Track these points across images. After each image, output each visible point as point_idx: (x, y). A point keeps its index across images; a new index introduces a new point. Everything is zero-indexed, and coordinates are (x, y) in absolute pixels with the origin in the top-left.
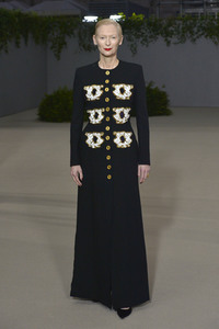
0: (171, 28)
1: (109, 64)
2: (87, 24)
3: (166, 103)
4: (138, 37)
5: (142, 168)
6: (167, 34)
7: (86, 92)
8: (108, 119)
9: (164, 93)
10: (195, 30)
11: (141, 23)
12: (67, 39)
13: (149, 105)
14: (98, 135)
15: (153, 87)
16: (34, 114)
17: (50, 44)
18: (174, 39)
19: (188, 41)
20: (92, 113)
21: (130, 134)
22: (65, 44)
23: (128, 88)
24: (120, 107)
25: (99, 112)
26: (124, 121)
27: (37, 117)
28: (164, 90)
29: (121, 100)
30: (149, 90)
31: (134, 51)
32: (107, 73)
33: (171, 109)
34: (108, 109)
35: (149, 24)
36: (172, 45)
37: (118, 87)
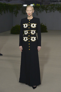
0: (47, 8)
1: (30, 18)
2: (24, 7)
3: (46, 29)
4: (38, 10)
5: (39, 47)
6: (46, 10)
7: (23, 26)
8: (29, 33)
9: (46, 26)
10: (54, 8)
11: (39, 6)
12: (19, 11)
13: (41, 29)
14: (26, 38)
15: (42, 24)
16: (9, 32)
17: (14, 13)
18: (48, 11)
19: (52, 12)
20: (25, 31)
21: (35, 37)
22: (18, 12)
23: (35, 25)
24: (33, 30)
25: (27, 31)
26: (34, 34)
27: (10, 33)
28: (46, 25)
29: (33, 28)
30: (41, 25)
31: (37, 14)
32: (30, 20)
33: (48, 31)
34: (29, 30)
35: (41, 7)
36: (48, 13)
37: (32, 24)
